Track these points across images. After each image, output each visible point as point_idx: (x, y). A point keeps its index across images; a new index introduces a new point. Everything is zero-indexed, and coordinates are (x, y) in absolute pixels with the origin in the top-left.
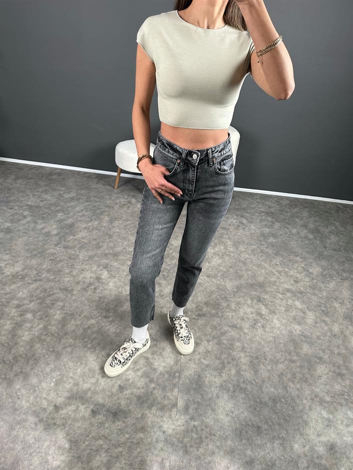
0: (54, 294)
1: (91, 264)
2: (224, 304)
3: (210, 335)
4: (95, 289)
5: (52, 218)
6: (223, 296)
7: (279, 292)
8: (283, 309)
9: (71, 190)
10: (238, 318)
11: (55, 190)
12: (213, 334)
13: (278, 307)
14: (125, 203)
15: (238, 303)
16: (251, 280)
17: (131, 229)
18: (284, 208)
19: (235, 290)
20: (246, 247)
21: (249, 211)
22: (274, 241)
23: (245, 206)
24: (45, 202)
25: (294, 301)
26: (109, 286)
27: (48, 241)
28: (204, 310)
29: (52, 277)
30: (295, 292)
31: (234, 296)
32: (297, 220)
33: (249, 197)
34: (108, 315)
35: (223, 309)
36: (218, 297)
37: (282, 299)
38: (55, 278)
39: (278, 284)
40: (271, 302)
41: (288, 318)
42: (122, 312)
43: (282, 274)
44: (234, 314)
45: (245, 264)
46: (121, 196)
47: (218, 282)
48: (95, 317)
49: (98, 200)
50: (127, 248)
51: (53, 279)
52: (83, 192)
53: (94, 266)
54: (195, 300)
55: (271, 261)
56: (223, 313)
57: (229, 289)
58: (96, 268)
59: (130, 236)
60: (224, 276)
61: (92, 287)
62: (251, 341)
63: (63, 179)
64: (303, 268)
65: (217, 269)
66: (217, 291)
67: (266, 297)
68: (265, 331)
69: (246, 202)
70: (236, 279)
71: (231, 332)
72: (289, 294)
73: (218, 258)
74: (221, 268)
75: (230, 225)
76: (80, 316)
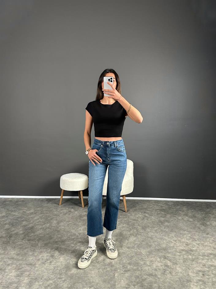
0: (23, 268)
1: (46, 248)
2: (142, 263)
3: (135, 281)
4: (51, 262)
5: (19, 225)
6: (141, 258)
7: (177, 252)
8: (182, 261)
9: (31, 209)
10: (153, 270)
11: (20, 209)
12: (137, 281)
13: (178, 260)
14: (67, 212)
15: (151, 261)
16: (158, 247)
17: (72, 226)
18: (170, 206)
19: (148, 254)
20: (151, 229)
21: (149, 209)
22: (168, 224)
23: (145, 207)
24: (14, 217)
25: (188, 256)
26: (61, 260)
27: (17, 238)
28: (128, 267)
29: (21, 258)
30: (188, 250)
31: (148, 257)
32: (180, 212)
33: (147, 202)
34: (62, 277)
35: (141, 265)
36: (137, 259)
37: (180, 256)
38: (23, 259)
39: (176, 247)
40: (173, 258)
41: (186, 266)
42: (71, 274)
43: (177, 241)
44: (149, 268)
45: (152, 238)
46: (64, 208)
47: (136, 251)
48: (52, 279)
49: (48, 212)
50: (71, 237)
51: (21, 259)
52: (38, 209)
53: (49, 249)
54: (122, 263)
55: (169, 235)
56: (142, 268)
57: (143, 253)
58: (50, 250)
59: (71, 230)
60: (139, 247)
61: (48, 261)
62: (164, 282)
63: (26, 203)
64: (190, 237)
65: (133, 243)
66: (136, 256)
67: (169, 255)
68: (172, 275)
69: (146, 205)
70: (147, 247)
71: (149, 278)
72: (184, 253)
73: (133, 237)
74: (136, 242)
75: (138, 218)
76: (41, 279)
